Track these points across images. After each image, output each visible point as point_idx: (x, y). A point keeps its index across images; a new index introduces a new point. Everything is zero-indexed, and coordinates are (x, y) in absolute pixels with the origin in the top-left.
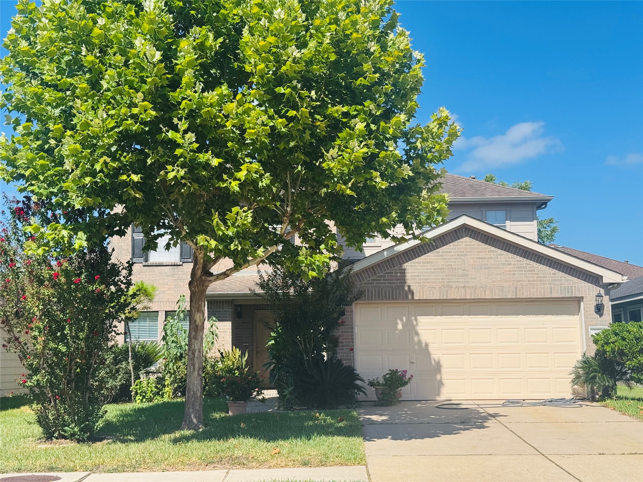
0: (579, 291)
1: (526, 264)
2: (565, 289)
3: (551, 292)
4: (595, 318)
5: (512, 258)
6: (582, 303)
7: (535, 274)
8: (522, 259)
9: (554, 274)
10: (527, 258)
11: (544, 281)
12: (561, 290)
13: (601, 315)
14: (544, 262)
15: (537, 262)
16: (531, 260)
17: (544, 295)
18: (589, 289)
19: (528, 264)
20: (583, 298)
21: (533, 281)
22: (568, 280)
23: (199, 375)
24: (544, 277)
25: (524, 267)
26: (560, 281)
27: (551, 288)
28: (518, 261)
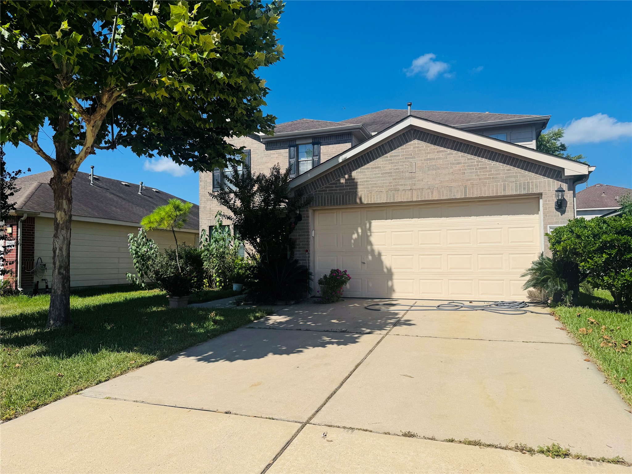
0: (537, 187)
1: (477, 162)
2: (520, 186)
3: (504, 190)
4: (555, 216)
5: (462, 156)
6: (541, 201)
7: (487, 171)
8: (473, 157)
9: (509, 170)
10: (479, 156)
11: (497, 178)
12: (516, 187)
13: (563, 212)
14: (498, 158)
15: (490, 159)
16: (483, 157)
17: (497, 193)
18: (549, 184)
19: (480, 162)
20: (541, 194)
21: (485, 178)
22: (524, 176)
23: (59, 273)
24: (497, 174)
25: (475, 166)
26: (515, 177)
27: (505, 186)
28: (468, 159)
